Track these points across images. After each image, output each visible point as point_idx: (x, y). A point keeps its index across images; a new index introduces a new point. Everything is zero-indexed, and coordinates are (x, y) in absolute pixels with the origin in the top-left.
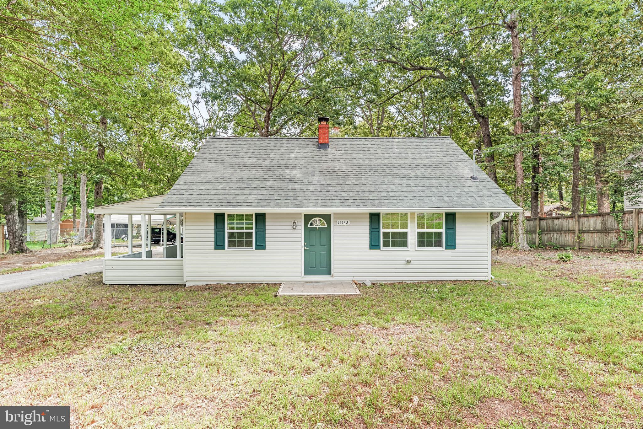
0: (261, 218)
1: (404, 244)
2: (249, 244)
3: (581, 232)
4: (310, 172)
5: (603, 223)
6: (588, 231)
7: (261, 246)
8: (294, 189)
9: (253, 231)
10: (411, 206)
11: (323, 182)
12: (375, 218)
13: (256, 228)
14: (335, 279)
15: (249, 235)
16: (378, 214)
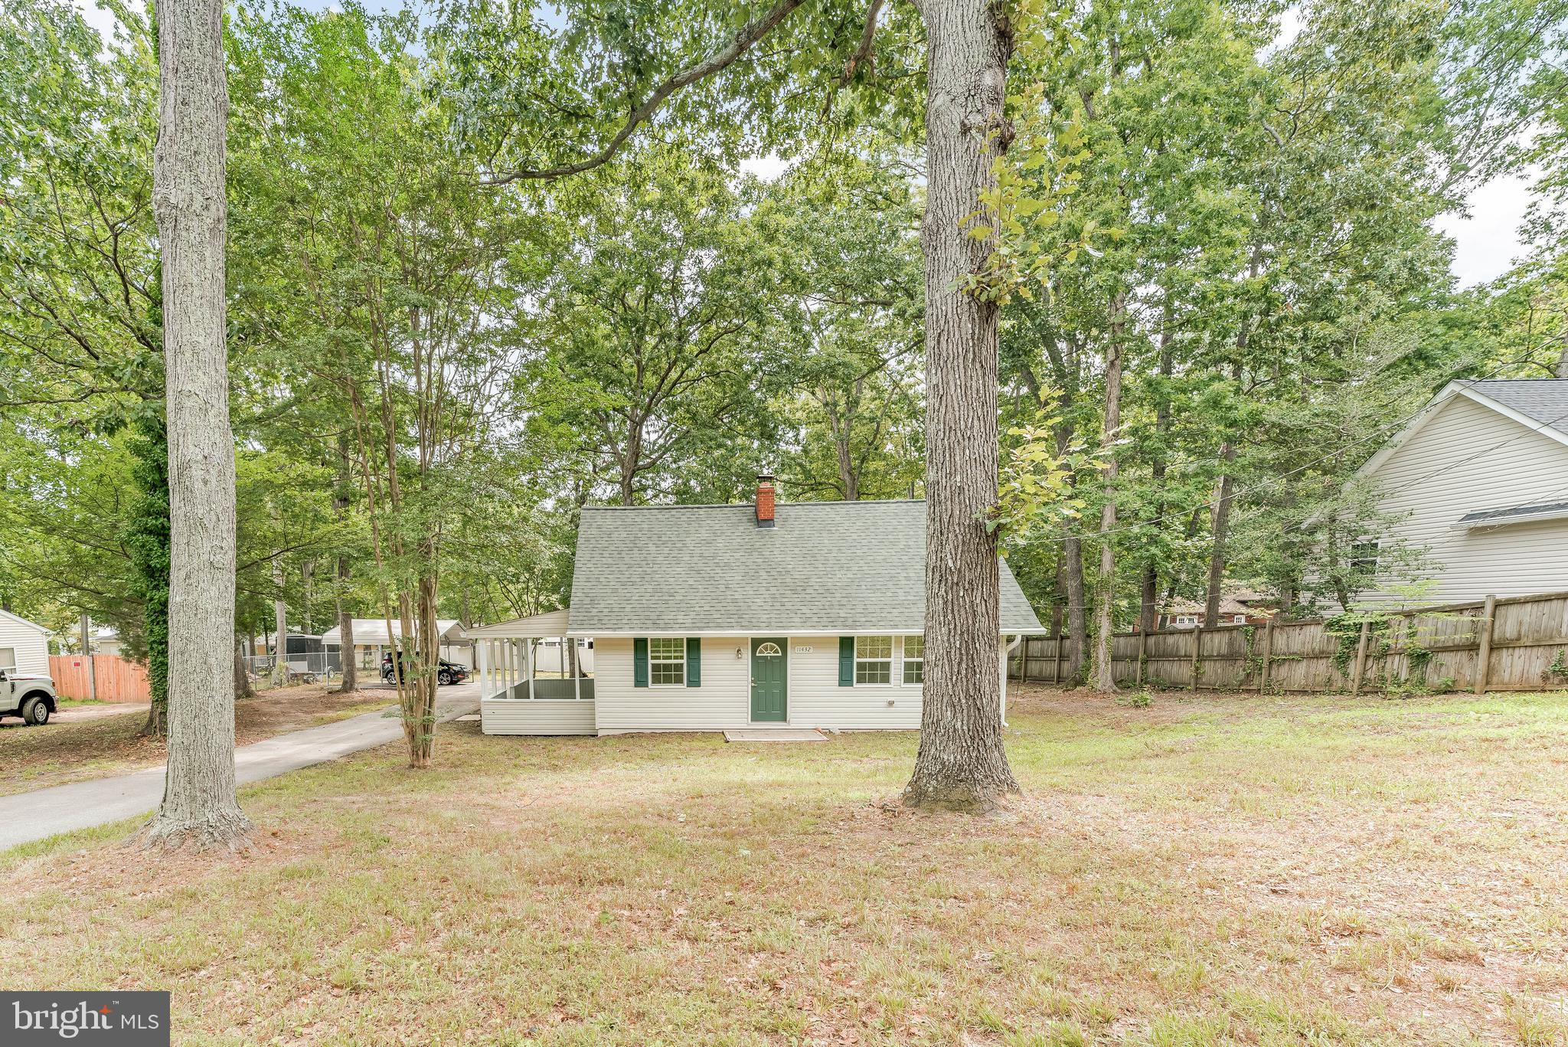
0: (694, 645)
1: (886, 679)
2: (679, 680)
3: (1201, 658)
4: (752, 573)
5: (1231, 644)
6: (1210, 658)
7: (695, 681)
8: (735, 601)
9: (684, 661)
10: (896, 626)
11: (773, 590)
12: (846, 644)
13: (689, 658)
14: (792, 726)
15: (679, 667)
16: (852, 639)
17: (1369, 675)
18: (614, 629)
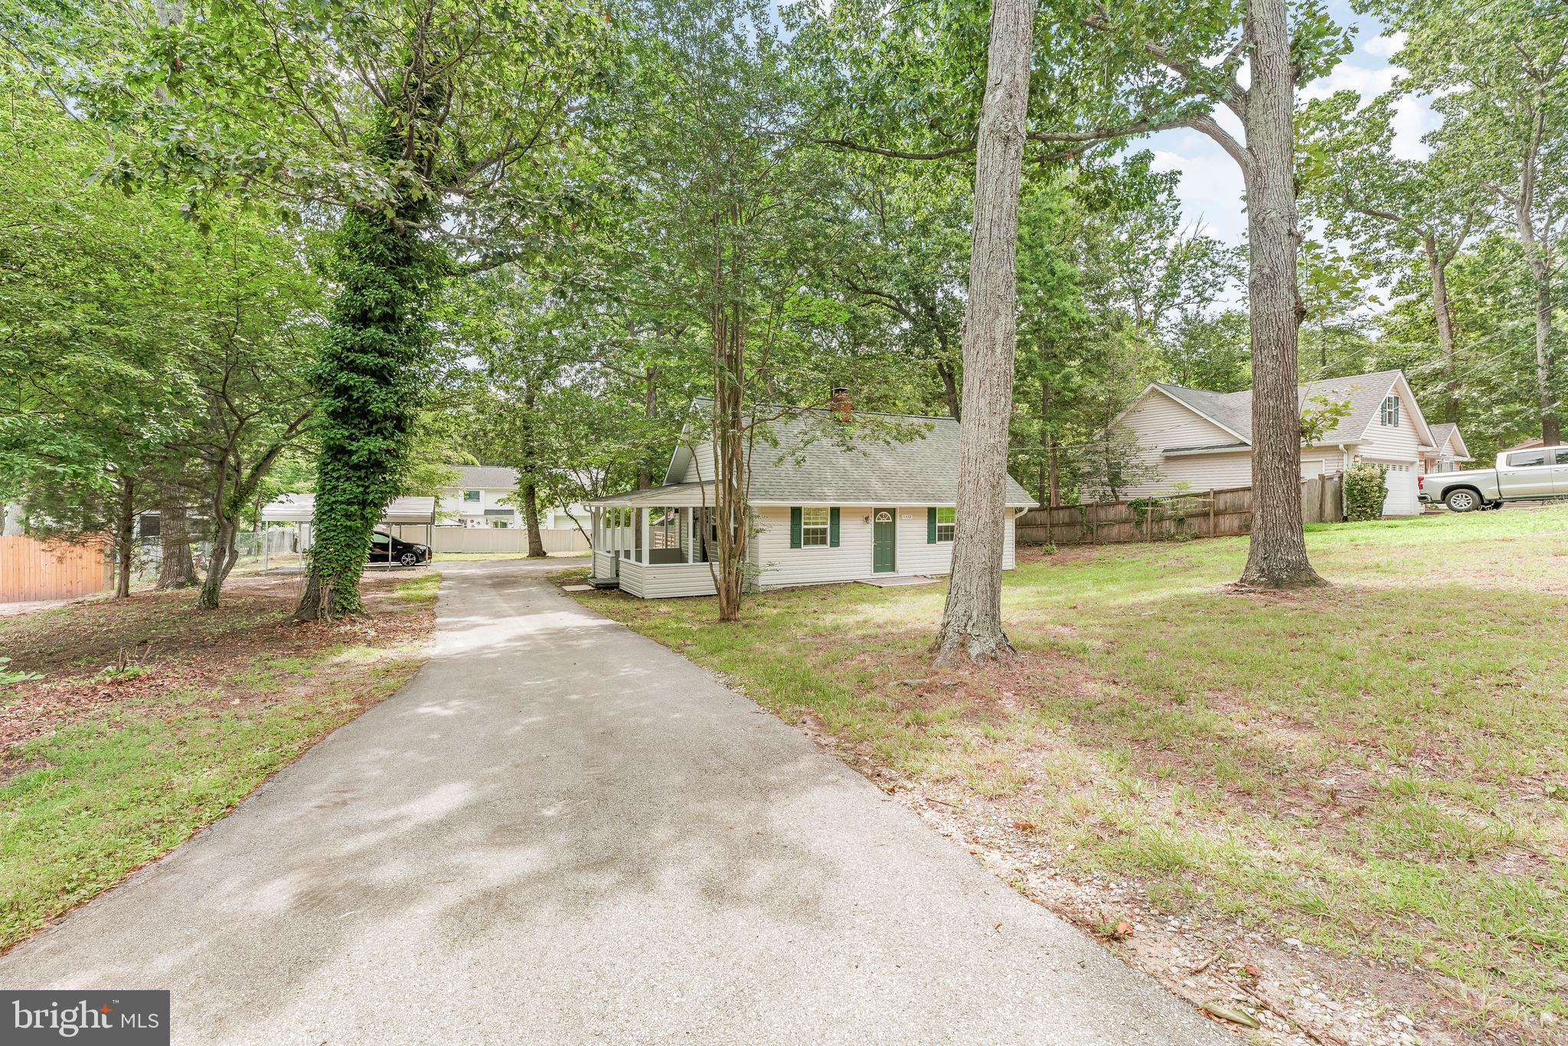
0: (835, 513)
2: (824, 542)
3: (1052, 525)
4: (855, 460)
5: (1071, 516)
6: (1058, 525)
7: (835, 543)
8: (857, 480)
9: (828, 526)
11: (877, 473)
12: (932, 512)
13: (831, 524)
14: (899, 575)
15: (824, 531)
16: (935, 509)
17: (1155, 531)
18: (783, 499)
